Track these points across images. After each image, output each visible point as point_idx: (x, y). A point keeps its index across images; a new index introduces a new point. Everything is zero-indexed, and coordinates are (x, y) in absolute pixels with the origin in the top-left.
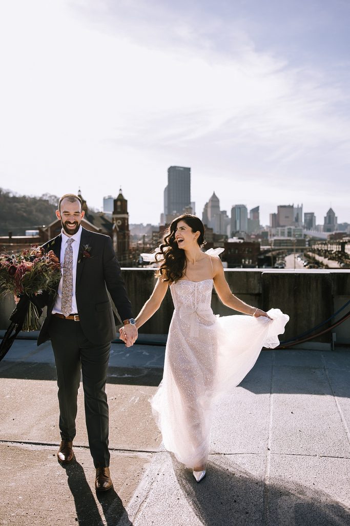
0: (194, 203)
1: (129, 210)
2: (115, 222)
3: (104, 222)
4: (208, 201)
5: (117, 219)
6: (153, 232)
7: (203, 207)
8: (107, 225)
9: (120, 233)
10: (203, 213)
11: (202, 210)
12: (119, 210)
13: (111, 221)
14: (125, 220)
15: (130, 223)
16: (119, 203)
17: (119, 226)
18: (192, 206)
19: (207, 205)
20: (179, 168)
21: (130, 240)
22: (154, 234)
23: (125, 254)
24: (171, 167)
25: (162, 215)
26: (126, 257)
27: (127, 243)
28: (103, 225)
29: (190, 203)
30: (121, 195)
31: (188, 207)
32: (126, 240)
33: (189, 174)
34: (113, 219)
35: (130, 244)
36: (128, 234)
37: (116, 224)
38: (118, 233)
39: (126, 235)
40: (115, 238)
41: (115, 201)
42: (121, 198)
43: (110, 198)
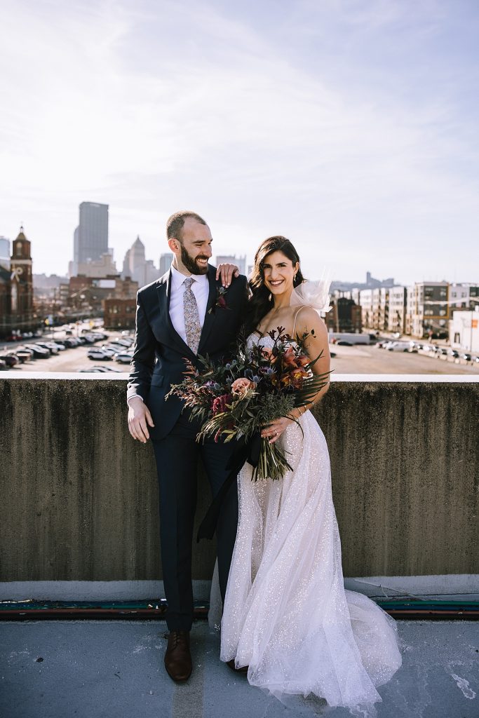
0: (112, 249)
2: (13, 270)
4: (130, 248)
5: (17, 266)
6: (61, 284)
7: (124, 254)
8: (5, 274)
9: (21, 285)
10: (124, 262)
11: (123, 259)
12: (19, 254)
13: (8, 268)
14: (27, 268)
15: (33, 273)
16: (19, 245)
17: (19, 276)
18: (110, 252)
19: (128, 253)
20: (95, 205)
21: (34, 295)
22: (62, 287)
23: (28, 312)
24: (84, 203)
25: (71, 263)
26: (28, 316)
27: (29, 299)
29: (106, 249)
30: (22, 234)
31: (106, 254)
32: (29, 294)
33: (107, 212)
34: (11, 266)
35: (34, 299)
36: (31, 286)
37: (16, 273)
38: (17, 284)
39: (28, 287)
40: (14, 291)
41: (15, 243)
42: (22, 238)
43: (2, 239)
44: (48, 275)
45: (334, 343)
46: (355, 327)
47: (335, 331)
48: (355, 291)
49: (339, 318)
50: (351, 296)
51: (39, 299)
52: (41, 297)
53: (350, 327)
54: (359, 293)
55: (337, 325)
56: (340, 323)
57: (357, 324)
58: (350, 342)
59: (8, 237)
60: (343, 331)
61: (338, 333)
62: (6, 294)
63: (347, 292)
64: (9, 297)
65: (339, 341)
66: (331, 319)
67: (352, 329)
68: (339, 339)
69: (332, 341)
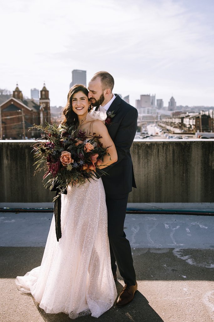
2: (41, 105)
3: (34, 105)
5: (43, 103)
8: (37, 107)
9: (45, 112)
12: (44, 97)
13: (38, 104)
14: (47, 104)
15: (50, 106)
16: (43, 93)
17: (44, 108)
20: (79, 71)
21: (51, 117)
24: (74, 70)
27: (49, 118)
28: (34, 107)
30: (44, 87)
32: (49, 116)
33: (86, 75)
34: (40, 103)
35: (51, 119)
36: (50, 112)
37: (42, 106)
38: (43, 112)
39: (48, 113)
40: (41, 115)
41: (41, 91)
42: (45, 89)
43: (35, 90)
44: (58, 107)
45: (199, 137)
46: (211, 130)
47: (200, 132)
48: (211, 111)
49: (202, 125)
50: (209, 114)
51: (53, 119)
52: (54, 118)
53: (208, 130)
54: (213, 112)
55: (201, 128)
56: (202, 127)
57: (212, 128)
58: (207, 137)
59: (37, 88)
60: (205, 131)
61: (201, 133)
62: (38, 117)
63: (206, 111)
64: (39, 118)
65: (202, 137)
66: (198, 125)
67: (209, 130)
68: (202, 136)
69: (198, 136)
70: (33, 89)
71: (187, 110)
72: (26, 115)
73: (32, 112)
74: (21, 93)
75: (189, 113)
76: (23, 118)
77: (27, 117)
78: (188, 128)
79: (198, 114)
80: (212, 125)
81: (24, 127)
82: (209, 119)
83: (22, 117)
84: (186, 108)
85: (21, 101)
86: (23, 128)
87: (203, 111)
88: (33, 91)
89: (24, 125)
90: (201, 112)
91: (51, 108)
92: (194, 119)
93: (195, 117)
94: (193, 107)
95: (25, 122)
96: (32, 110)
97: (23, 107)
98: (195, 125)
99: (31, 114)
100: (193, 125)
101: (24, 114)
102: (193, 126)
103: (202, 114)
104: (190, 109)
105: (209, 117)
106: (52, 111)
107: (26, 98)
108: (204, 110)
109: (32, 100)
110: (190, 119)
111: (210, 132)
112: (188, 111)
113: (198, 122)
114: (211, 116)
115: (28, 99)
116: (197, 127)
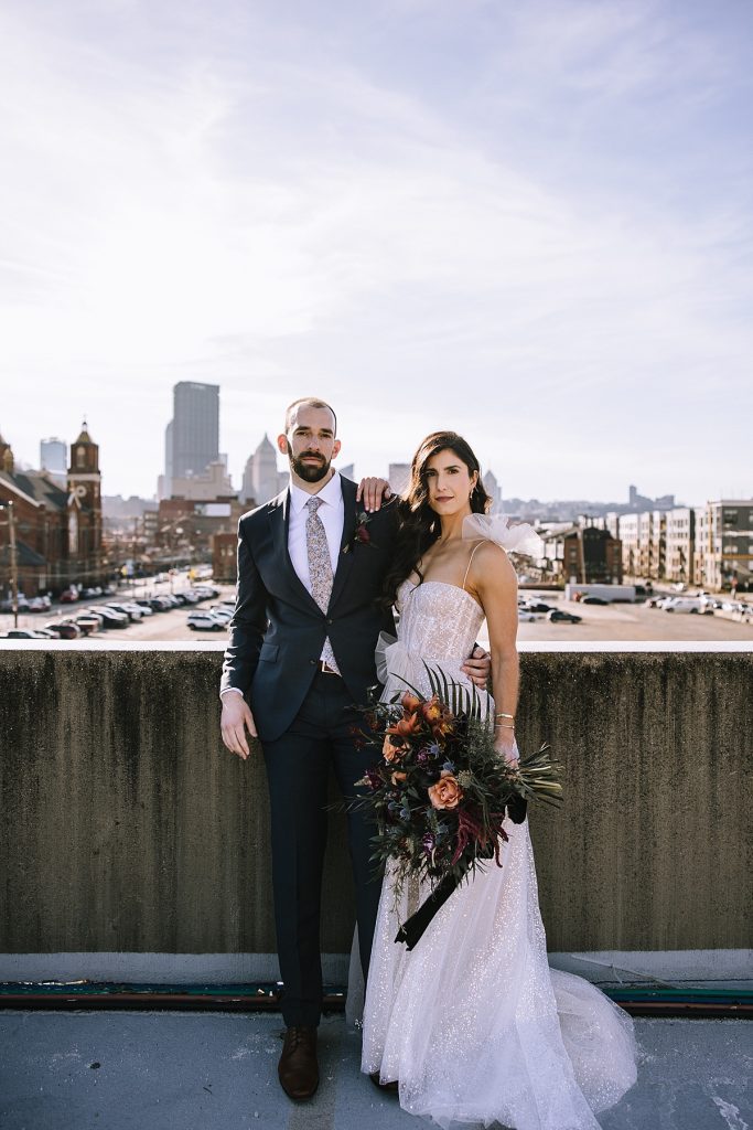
0: (226, 456)
1: (101, 467)
2: (72, 489)
3: (49, 490)
4: (253, 452)
5: (77, 484)
6: (147, 512)
7: (244, 463)
8: (59, 496)
9: (83, 513)
10: (244, 476)
11: (242, 471)
12: (81, 465)
13: (64, 487)
14: (93, 487)
15: (102, 494)
16: (81, 451)
17: (80, 499)
18: (222, 460)
19: (251, 460)
20: (197, 386)
21: (104, 529)
22: (147, 517)
23: (94, 556)
24: (181, 384)
25: (161, 478)
26: (94, 562)
27: (97, 534)
28: (48, 495)
29: (216, 456)
30: (84, 434)
31: (215, 463)
32: (96, 527)
33: (218, 398)
34: (69, 483)
35: (104, 535)
36: (99, 515)
37: (76, 494)
38: (78, 512)
39: (95, 516)
40: (73, 523)
41: (74, 448)
42: (85, 440)
43: (55, 443)
44: (126, 497)
45: (578, 600)
46: (612, 575)
47: (579, 581)
48: (612, 517)
49: (586, 560)
50: (605, 526)
51: (111, 536)
52: (115, 533)
53: (604, 575)
54: (618, 520)
55: (583, 571)
56: (587, 569)
57: (615, 570)
58: (604, 599)
59: (61, 439)
60: (593, 581)
61: (584, 585)
62: (60, 527)
63: (598, 517)
64: (65, 532)
65: (586, 597)
66: (573, 561)
67: (608, 578)
68: (586, 594)
69: (575, 597)
70: (47, 441)
71: (535, 512)
72: (21, 522)
73: (43, 513)
74: (7, 451)
75: (542, 522)
76: (12, 530)
77: (26, 528)
78: (542, 568)
79: (570, 525)
80: (616, 562)
81: (14, 562)
82: (609, 541)
83: (8, 526)
84: (533, 508)
85: (6, 476)
86: (10, 565)
87: (586, 517)
88: (48, 447)
89: (13, 554)
90: (581, 520)
91: (103, 501)
92: (559, 542)
93: (563, 534)
94: (554, 504)
95: (17, 543)
96: (42, 507)
97: (14, 496)
98: (563, 561)
99: (40, 518)
100: (557, 559)
101: (16, 519)
102: (555, 564)
103: (582, 527)
104: (543, 511)
105: (606, 534)
106: (106, 512)
107: (25, 469)
108: (588, 513)
109: (42, 475)
110: (547, 541)
111: (610, 583)
112: (538, 517)
113: (572, 550)
114: (613, 533)
115: (32, 471)
116: (570, 567)
